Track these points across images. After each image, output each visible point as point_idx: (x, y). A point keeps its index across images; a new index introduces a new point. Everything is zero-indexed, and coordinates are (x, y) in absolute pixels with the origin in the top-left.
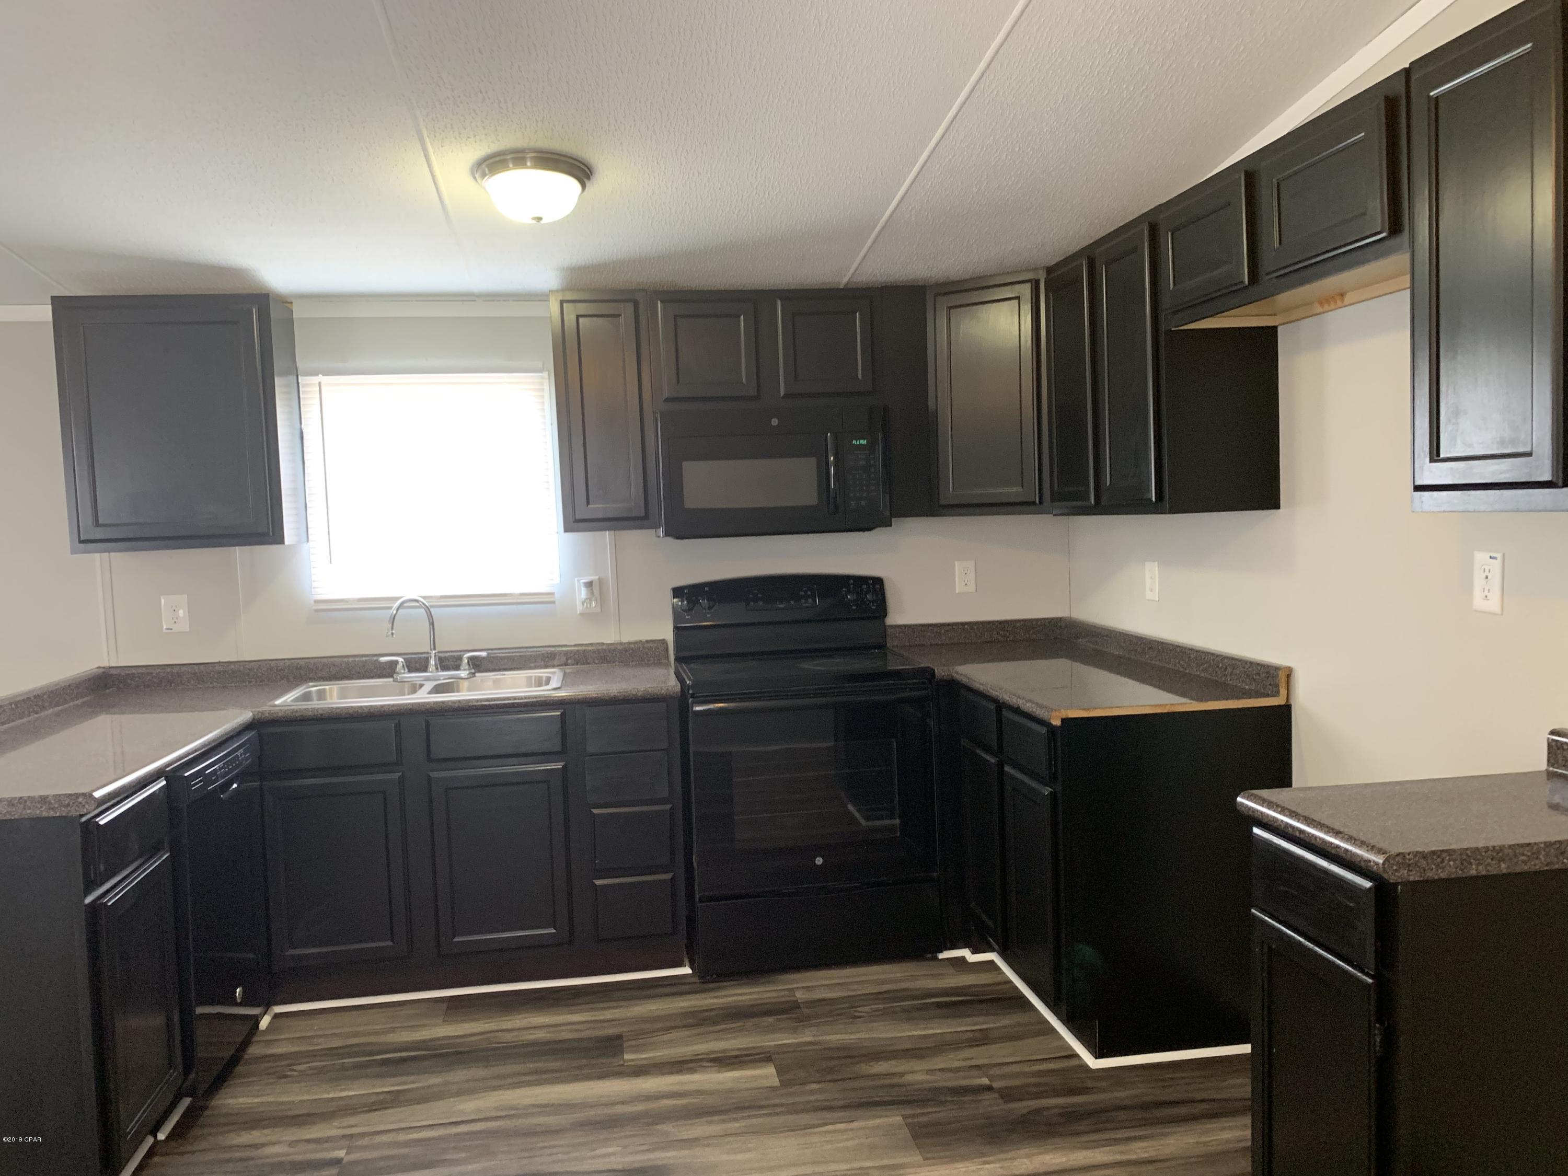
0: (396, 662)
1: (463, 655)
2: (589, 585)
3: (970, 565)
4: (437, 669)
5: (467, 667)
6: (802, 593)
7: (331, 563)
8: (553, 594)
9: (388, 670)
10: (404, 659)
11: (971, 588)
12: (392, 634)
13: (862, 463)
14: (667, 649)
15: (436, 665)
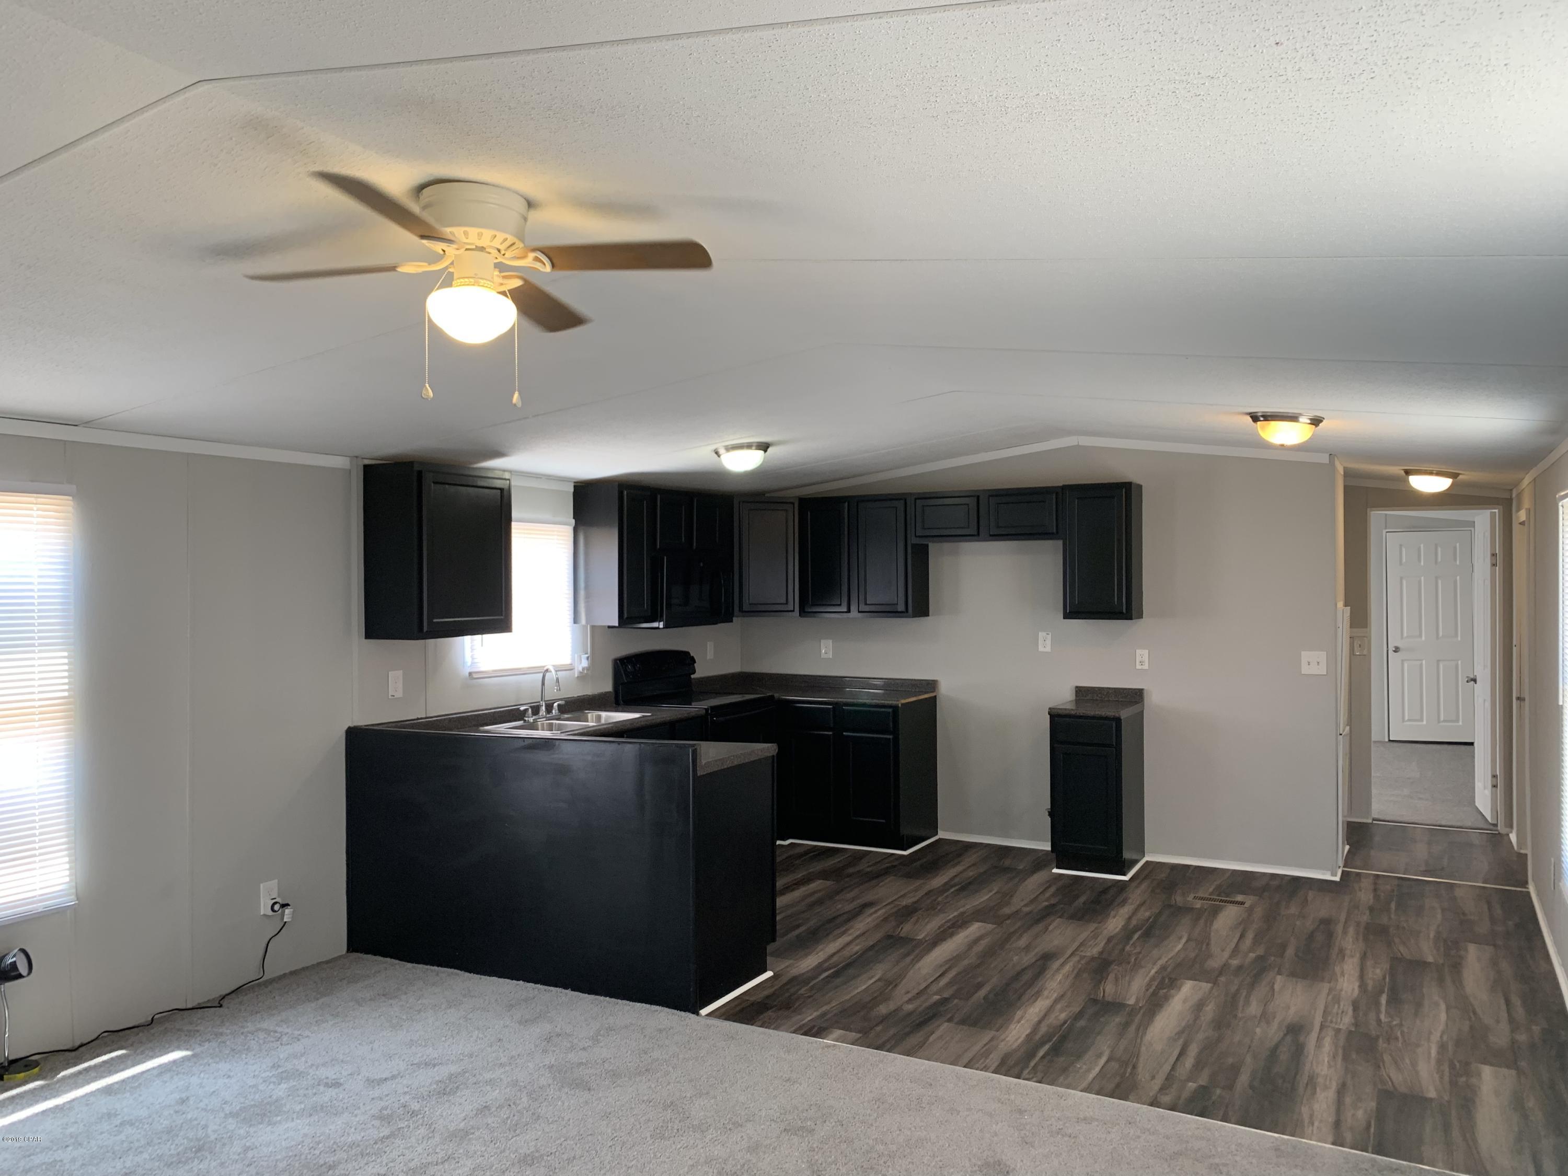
3: (713, 645)
9: (525, 714)
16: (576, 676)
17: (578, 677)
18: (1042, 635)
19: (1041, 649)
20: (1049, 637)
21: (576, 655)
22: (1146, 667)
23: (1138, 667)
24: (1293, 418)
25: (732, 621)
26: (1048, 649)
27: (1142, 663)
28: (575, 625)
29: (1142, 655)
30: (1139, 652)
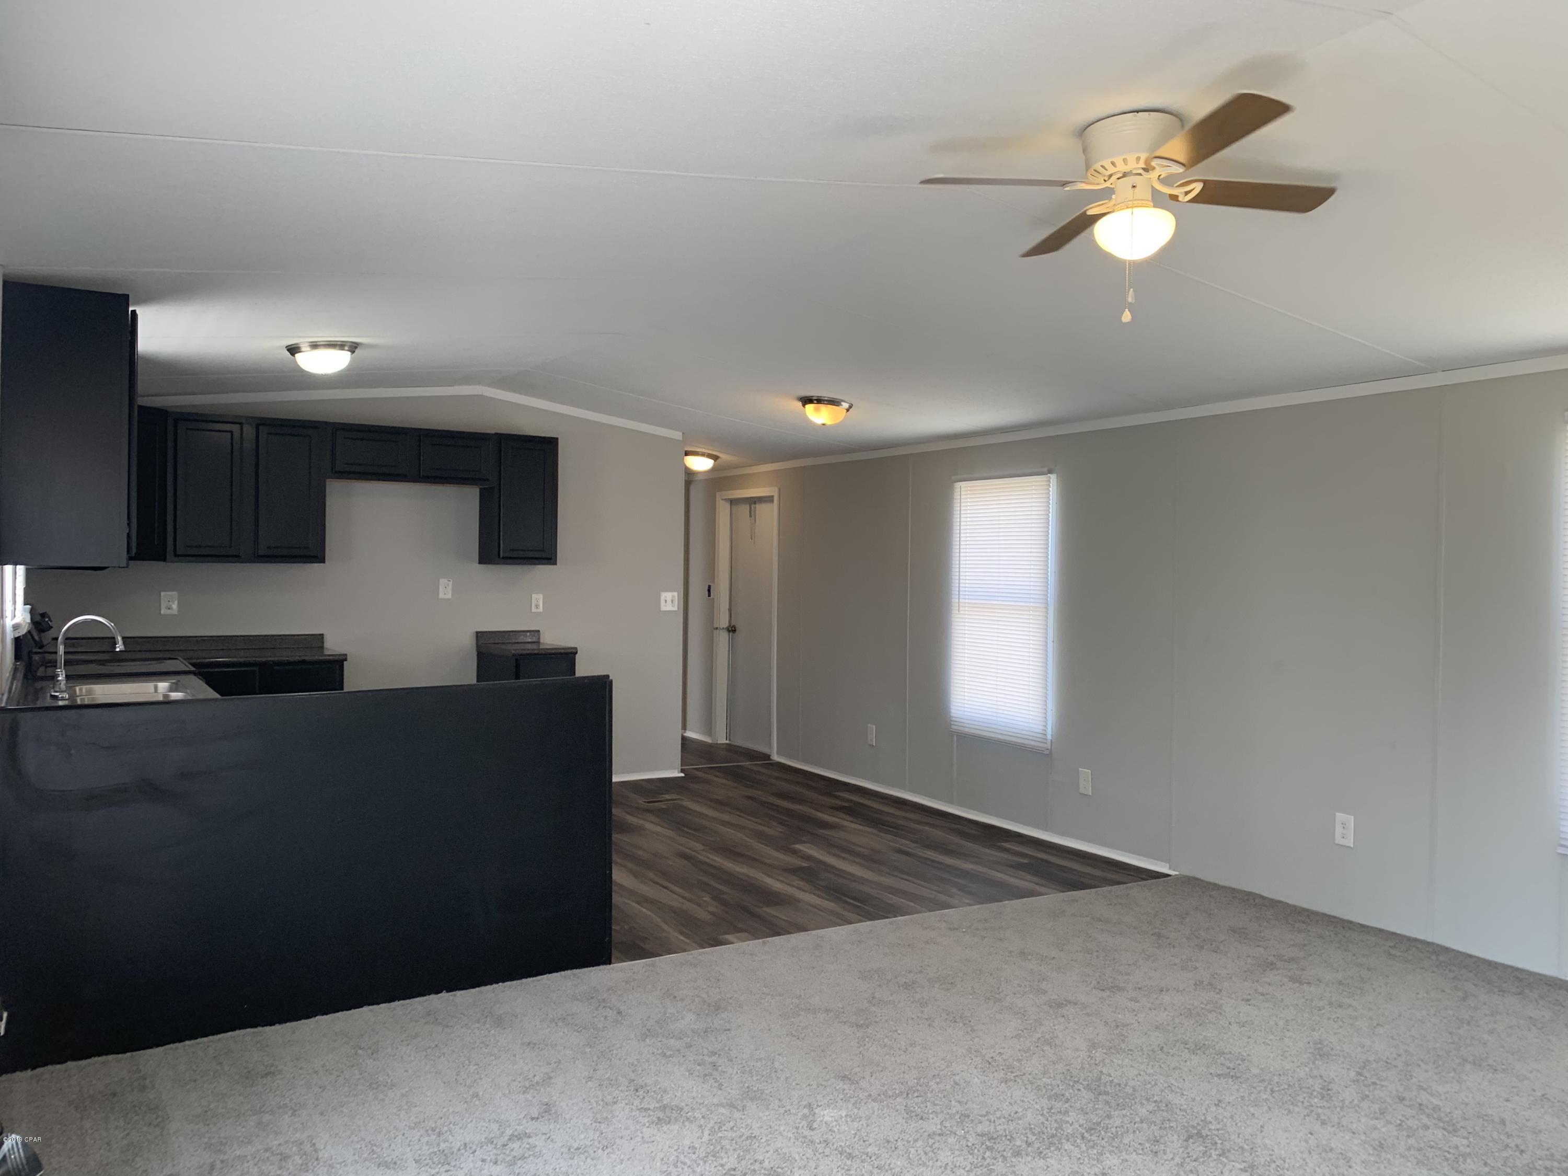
18: (443, 582)
19: (441, 596)
20: (451, 583)
22: (541, 609)
23: (534, 610)
24: (833, 402)
26: (449, 596)
27: (537, 606)
29: (538, 599)
30: (534, 596)
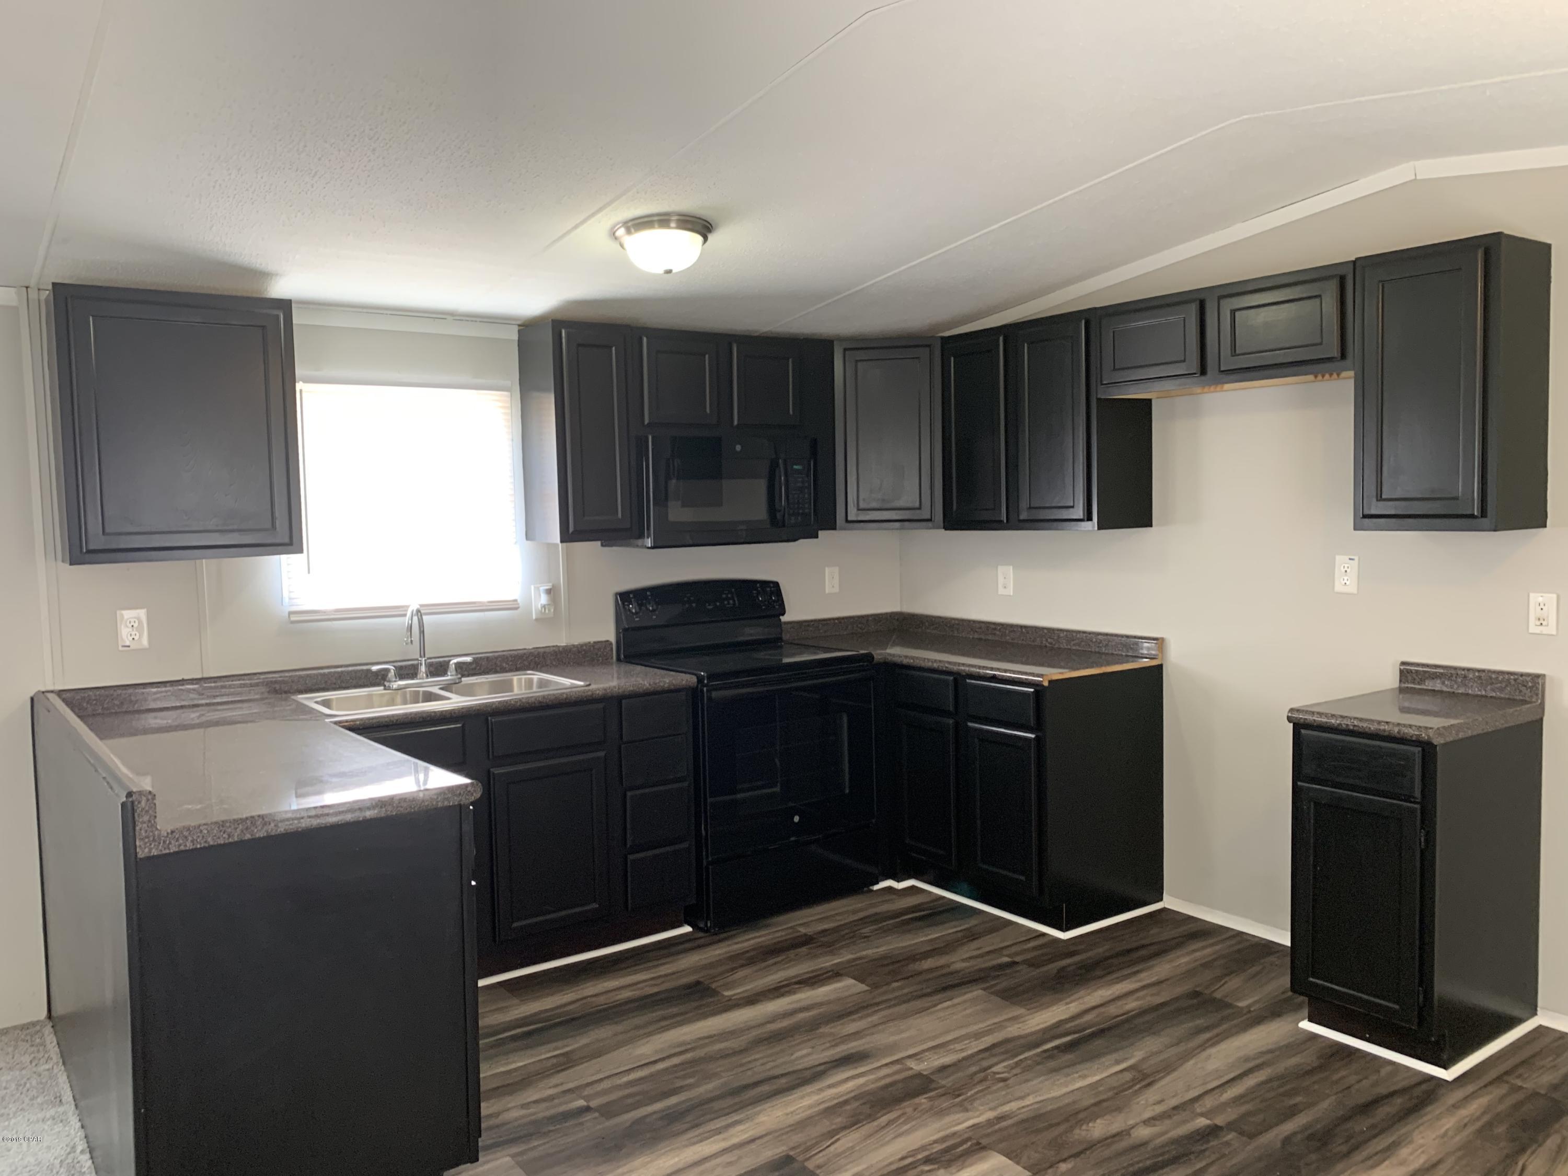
0: (387, 670)
1: (450, 661)
2: (549, 592)
3: (836, 569)
4: (427, 676)
5: (454, 673)
6: (724, 596)
7: (309, 573)
8: (516, 600)
9: (379, 679)
10: (394, 666)
11: (836, 590)
12: (412, 641)
13: (799, 485)
14: (612, 649)
15: (426, 672)
16: (534, 618)
17: (537, 620)
21: (532, 587)
25: (817, 537)
28: (529, 542)
